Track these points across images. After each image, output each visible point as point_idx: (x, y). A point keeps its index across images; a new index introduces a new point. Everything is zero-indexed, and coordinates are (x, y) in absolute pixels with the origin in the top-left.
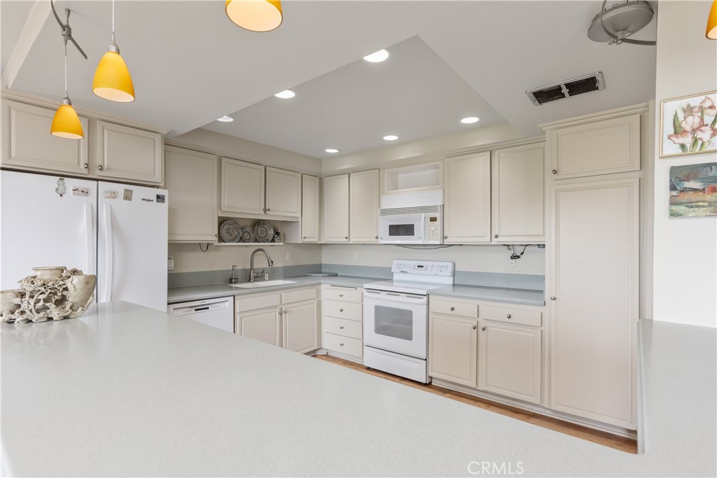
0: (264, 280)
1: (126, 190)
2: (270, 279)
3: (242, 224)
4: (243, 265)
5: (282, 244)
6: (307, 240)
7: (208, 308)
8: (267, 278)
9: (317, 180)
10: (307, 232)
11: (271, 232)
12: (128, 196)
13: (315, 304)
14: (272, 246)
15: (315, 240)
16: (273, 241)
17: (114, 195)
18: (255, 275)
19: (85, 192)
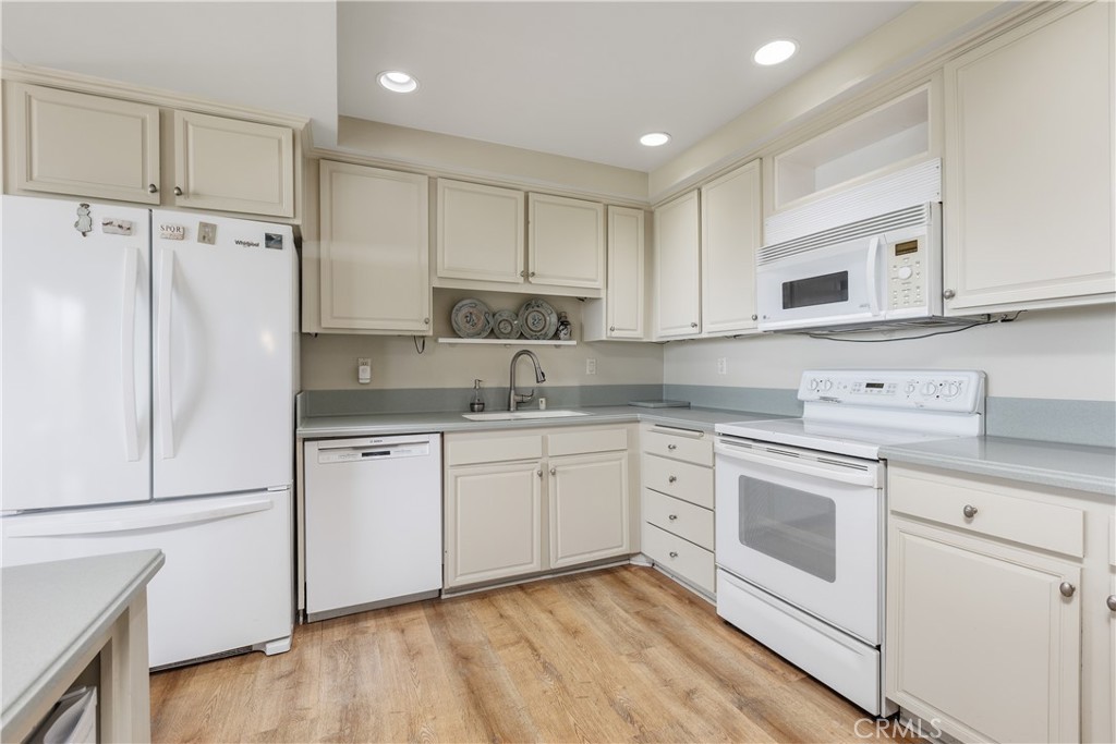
0: (538, 409)
1: (204, 225)
2: (548, 408)
3: (495, 305)
4: (495, 380)
5: (574, 343)
6: (616, 334)
7: (388, 453)
8: (543, 406)
9: (641, 215)
10: (618, 318)
11: (553, 319)
12: (207, 235)
13: (624, 462)
14: (556, 346)
15: (637, 334)
16: (556, 336)
17: (180, 233)
18: (519, 398)
19: (125, 228)
